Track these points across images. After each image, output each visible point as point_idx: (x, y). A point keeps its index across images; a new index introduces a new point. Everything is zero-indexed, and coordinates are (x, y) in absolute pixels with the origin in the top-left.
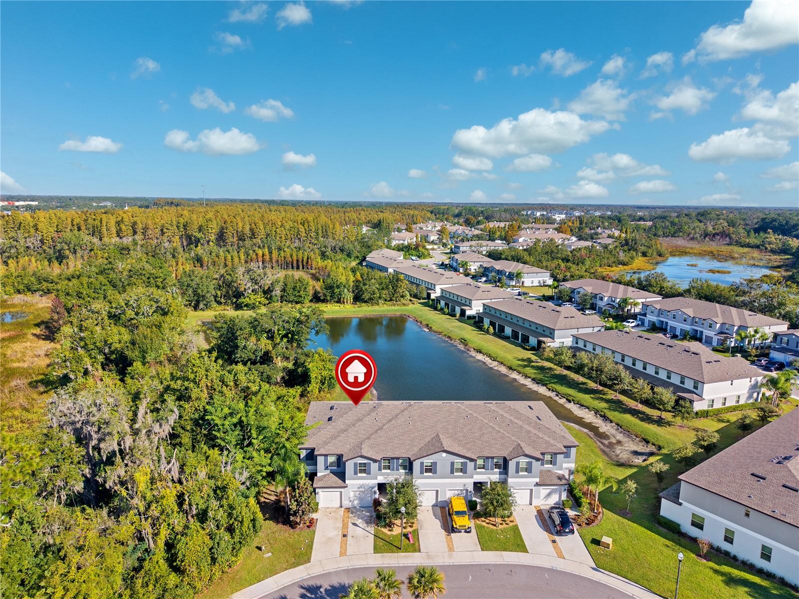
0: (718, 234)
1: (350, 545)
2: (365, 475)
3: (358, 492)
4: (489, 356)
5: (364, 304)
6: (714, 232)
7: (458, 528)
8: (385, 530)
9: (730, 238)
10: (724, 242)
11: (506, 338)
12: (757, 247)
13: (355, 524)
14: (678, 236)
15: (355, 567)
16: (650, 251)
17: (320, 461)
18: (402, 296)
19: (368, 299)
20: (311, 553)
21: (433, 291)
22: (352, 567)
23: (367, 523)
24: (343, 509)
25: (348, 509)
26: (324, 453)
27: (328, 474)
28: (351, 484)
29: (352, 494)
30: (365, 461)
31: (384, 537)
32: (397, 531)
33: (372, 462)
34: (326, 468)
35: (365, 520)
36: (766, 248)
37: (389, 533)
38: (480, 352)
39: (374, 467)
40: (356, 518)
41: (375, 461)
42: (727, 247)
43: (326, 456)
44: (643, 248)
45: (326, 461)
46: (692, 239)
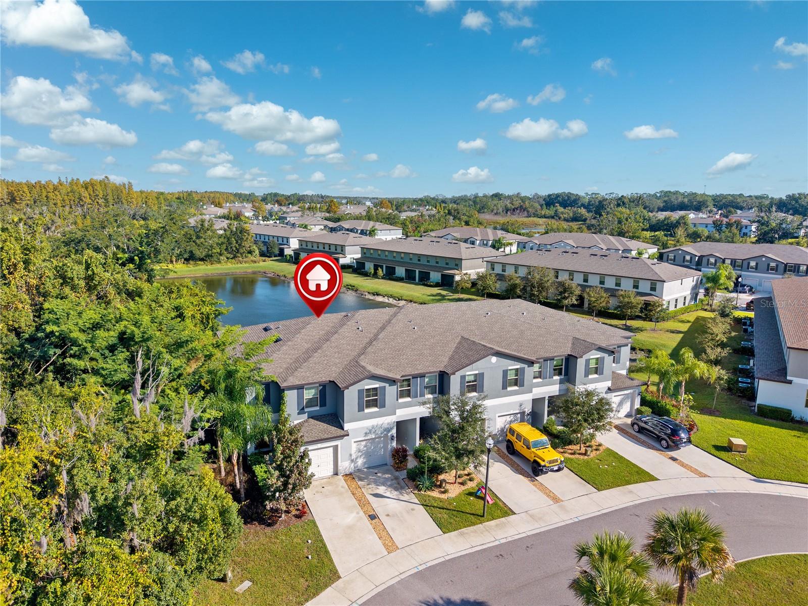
0: (517, 209)
1: (393, 529)
2: (375, 409)
3: (364, 443)
4: (391, 296)
5: (200, 262)
6: (513, 207)
7: (547, 465)
8: (435, 494)
9: (528, 212)
10: (524, 216)
11: (400, 279)
12: (553, 217)
13: (377, 495)
14: (484, 212)
15: (429, 565)
16: (472, 220)
17: (290, 397)
18: (250, 252)
19: (206, 256)
20: (331, 560)
21: (286, 246)
22: (424, 567)
23: (396, 489)
24: (340, 477)
25: (349, 476)
26: (297, 383)
27: (306, 421)
28: (355, 430)
29: (354, 447)
30: (376, 384)
31: (441, 505)
32: (454, 491)
33: (387, 385)
34: (301, 411)
35: (390, 486)
36: (560, 218)
37: (443, 496)
38: (378, 295)
39: (391, 391)
40: (373, 486)
41: (393, 382)
42: (527, 219)
43: (300, 388)
44: (465, 218)
45: (300, 397)
46: (496, 214)
